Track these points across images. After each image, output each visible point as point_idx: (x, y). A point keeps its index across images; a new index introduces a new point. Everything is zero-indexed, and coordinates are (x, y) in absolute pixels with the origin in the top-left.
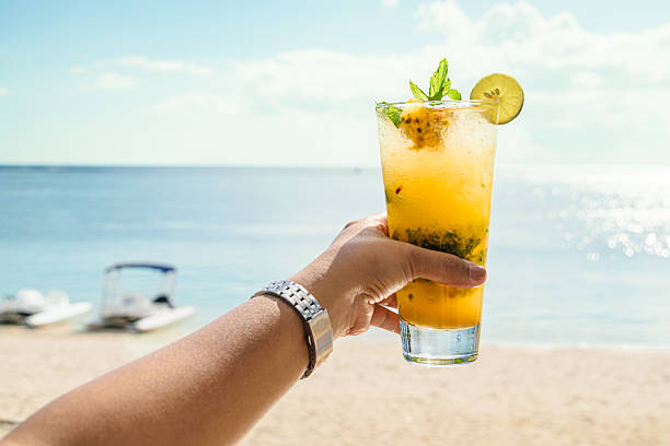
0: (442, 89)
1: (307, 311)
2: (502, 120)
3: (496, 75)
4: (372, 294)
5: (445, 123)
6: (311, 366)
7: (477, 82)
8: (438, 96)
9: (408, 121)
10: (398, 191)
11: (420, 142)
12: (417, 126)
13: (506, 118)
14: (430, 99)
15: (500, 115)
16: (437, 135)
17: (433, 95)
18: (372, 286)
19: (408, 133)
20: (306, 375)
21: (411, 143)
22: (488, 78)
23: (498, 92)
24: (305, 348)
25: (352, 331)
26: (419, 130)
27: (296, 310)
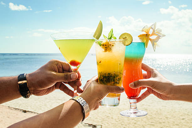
0: (111, 36)
1: (83, 104)
2: (127, 45)
3: (126, 33)
4: (100, 99)
5: (113, 46)
6: (84, 119)
7: (121, 35)
8: (110, 38)
9: (103, 45)
10: (100, 62)
11: (106, 50)
12: (105, 47)
13: (128, 44)
14: (108, 39)
15: (127, 44)
16: (111, 49)
17: (109, 38)
18: (100, 97)
19: (103, 48)
20: (83, 121)
21: (103, 50)
22: (124, 34)
23: (126, 37)
24: (82, 114)
25: (95, 109)
26: (106, 48)
27: (80, 104)
